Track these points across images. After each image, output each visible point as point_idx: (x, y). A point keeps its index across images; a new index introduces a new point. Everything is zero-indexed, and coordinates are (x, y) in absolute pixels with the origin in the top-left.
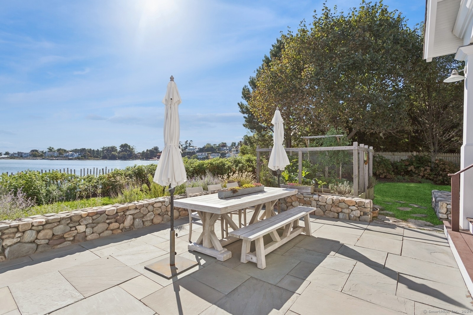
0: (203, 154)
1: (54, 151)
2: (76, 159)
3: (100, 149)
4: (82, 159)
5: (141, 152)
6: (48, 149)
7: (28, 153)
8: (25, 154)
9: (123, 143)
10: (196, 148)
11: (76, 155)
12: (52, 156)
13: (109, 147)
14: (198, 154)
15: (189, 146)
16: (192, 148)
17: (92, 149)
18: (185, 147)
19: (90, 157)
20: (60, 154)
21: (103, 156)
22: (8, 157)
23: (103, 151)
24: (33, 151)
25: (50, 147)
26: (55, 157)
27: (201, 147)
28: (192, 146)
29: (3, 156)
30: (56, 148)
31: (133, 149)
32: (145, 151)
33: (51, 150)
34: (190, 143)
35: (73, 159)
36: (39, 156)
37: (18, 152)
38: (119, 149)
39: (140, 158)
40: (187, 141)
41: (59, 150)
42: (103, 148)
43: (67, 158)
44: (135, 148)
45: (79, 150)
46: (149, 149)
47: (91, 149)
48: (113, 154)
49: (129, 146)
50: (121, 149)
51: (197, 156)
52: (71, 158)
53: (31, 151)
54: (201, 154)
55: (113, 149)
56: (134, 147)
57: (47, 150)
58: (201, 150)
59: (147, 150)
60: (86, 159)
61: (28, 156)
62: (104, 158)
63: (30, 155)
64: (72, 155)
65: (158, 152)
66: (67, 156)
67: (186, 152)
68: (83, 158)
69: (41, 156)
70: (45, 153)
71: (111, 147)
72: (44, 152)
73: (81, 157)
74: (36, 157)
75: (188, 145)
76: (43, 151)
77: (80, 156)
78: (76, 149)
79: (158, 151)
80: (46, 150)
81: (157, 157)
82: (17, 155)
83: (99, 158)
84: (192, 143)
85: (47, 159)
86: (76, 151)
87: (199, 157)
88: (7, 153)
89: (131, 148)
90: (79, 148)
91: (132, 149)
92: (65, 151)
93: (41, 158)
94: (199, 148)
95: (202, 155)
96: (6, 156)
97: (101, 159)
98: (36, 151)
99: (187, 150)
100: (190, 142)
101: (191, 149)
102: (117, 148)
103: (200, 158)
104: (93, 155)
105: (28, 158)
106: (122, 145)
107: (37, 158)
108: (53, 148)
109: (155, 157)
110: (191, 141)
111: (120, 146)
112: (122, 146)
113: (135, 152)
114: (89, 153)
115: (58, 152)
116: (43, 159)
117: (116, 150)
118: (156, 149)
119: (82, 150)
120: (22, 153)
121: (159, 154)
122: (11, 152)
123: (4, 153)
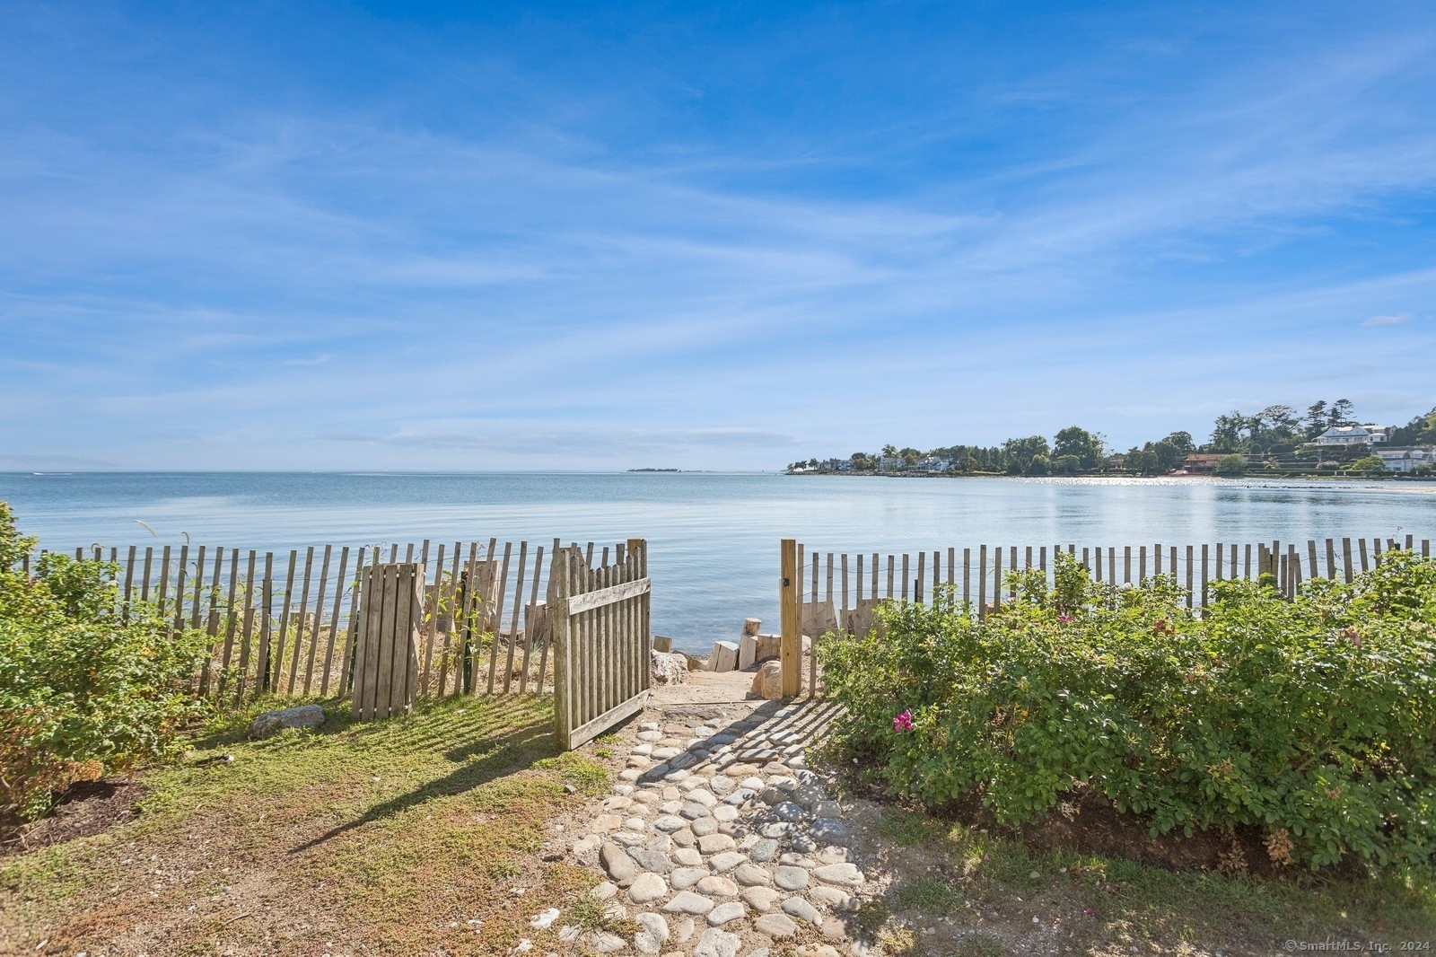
0: (1415, 452)
1: (896, 456)
2: (943, 475)
3: (1001, 448)
4: (958, 475)
5: (1125, 452)
6: (884, 450)
7: (847, 462)
8: (843, 463)
9: (1067, 427)
10: (1374, 428)
11: (944, 465)
12: (892, 468)
13: (1024, 441)
14: (1380, 454)
15: (1330, 421)
16: (1349, 429)
17: (981, 447)
18: (1309, 430)
19: (976, 469)
20: (909, 461)
21: (1009, 467)
22: (814, 471)
23: (1009, 451)
24: (856, 456)
25: (888, 447)
26: (899, 470)
27: (1402, 425)
28: (1348, 420)
29: (808, 468)
30: (898, 449)
31: (1097, 443)
32: (1141, 448)
33: (889, 451)
34: (1334, 411)
35: (936, 474)
36: (868, 468)
37: (831, 460)
38: (1052, 445)
39: (1121, 471)
40: (1322, 403)
41: (905, 452)
42: (1008, 445)
43: (924, 472)
44: (1104, 440)
45: (947, 451)
46: (1154, 441)
47: (976, 447)
48: (1037, 460)
49: (1086, 434)
50: (1060, 445)
51: (1376, 461)
52: (930, 471)
53: (853, 457)
54: (1401, 453)
55: (1035, 445)
56: (1099, 438)
57: (882, 453)
58: (1400, 438)
59: (1148, 445)
60: (967, 475)
61: (849, 468)
62: (1014, 471)
63: (851, 466)
64: (934, 465)
65: (1190, 451)
66: (923, 468)
67: (1321, 447)
68: (960, 471)
69: (871, 467)
70: (879, 459)
71: (1030, 440)
72: (876, 457)
73: (956, 468)
74: (862, 470)
75: (1325, 419)
76: (874, 456)
77: (953, 466)
78: (942, 449)
79: (1188, 447)
80: (879, 453)
81: (1186, 469)
82: (829, 467)
83: (999, 471)
84: (1349, 409)
85: (883, 475)
86: (941, 453)
87: (1391, 466)
88: (813, 463)
89: (1092, 439)
90: (948, 447)
91: (1093, 442)
92: (918, 453)
93: (872, 473)
94: (1387, 430)
95: (1407, 457)
96: (813, 469)
97: (1005, 475)
98: (862, 455)
99: (1322, 441)
100: (1338, 407)
101: (1346, 436)
102: (1047, 443)
103: (1399, 469)
104: (984, 462)
105: (849, 472)
106: (1063, 432)
107: (865, 472)
108: (893, 449)
109: (1179, 468)
110: (1341, 402)
111: (1058, 436)
112: (1063, 436)
113: (1103, 452)
114: (973, 459)
115: (903, 456)
116: (876, 474)
117: (1045, 448)
118: (1182, 439)
119: (958, 452)
120: (837, 461)
121: (1192, 457)
122: (820, 460)
123: (809, 462)
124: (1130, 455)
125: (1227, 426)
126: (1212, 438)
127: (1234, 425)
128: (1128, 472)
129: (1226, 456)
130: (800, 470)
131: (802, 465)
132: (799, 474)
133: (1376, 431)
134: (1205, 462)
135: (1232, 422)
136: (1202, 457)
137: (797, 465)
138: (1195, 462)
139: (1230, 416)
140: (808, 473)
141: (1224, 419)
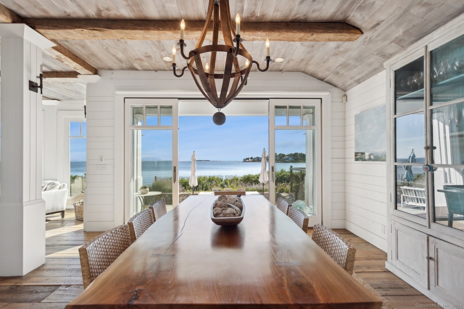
11: (290, 159)
20: (281, 158)
29: (250, 160)
35: (288, 162)
41: (280, 155)
64: (288, 159)
68: (295, 161)
77: (293, 159)
78: (291, 154)
82: (256, 159)
86: (290, 155)
88: (251, 158)
90: (293, 153)
119: (296, 154)
120: (259, 158)
122: (254, 157)
123: (250, 158)
130: (247, 160)
131: (248, 159)
137: (246, 159)
140: (250, 161)
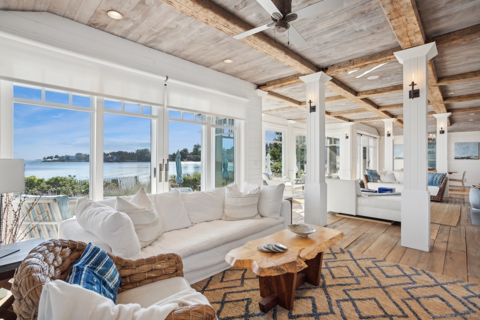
2: (115, 161)
3: (135, 152)
7: (74, 156)
8: (72, 157)
11: (115, 158)
17: (128, 152)
19: (127, 159)
21: (137, 159)
22: (58, 160)
23: (137, 154)
29: (54, 159)
37: (66, 156)
42: (137, 151)
43: (108, 160)
48: (147, 156)
52: (110, 160)
55: (146, 151)
60: (124, 161)
62: (139, 160)
63: (76, 159)
64: (112, 158)
68: (121, 160)
71: (144, 150)
77: (118, 158)
79: (187, 153)
81: (187, 159)
82: (65, 159)
83: (135, 160)
86: (114, 154)
88: (57, 157)
93: (85, 161)
96: (56, 159)
98: (82, 154)
104: (129, 157)
105: (75, 161)
107: (82, 160)
109: (185, 159)
114: (126, 156)
118: (185, 151)
119: (120, 153)
120: (69, 156)
121: (188, 156)
123: (54, 156)
124: (173, 155)
125: (196, 147)
126: (193, 150)
127: (198, 147)
128: (172, 160)
129: (196, 155)
130: (50, 160)
131: (51, 158)
132: (49, 161)
133: (225, 150)
134: (191, 157)
135: (197, 146)
136: (191, 156)
137: (48, 158)
138: (189, 157)
139: (197, 145)
140: (55, 161)
141: (195, 145)
